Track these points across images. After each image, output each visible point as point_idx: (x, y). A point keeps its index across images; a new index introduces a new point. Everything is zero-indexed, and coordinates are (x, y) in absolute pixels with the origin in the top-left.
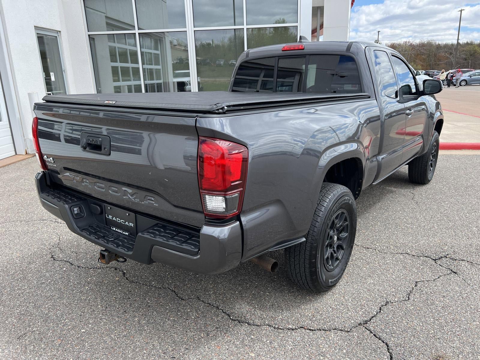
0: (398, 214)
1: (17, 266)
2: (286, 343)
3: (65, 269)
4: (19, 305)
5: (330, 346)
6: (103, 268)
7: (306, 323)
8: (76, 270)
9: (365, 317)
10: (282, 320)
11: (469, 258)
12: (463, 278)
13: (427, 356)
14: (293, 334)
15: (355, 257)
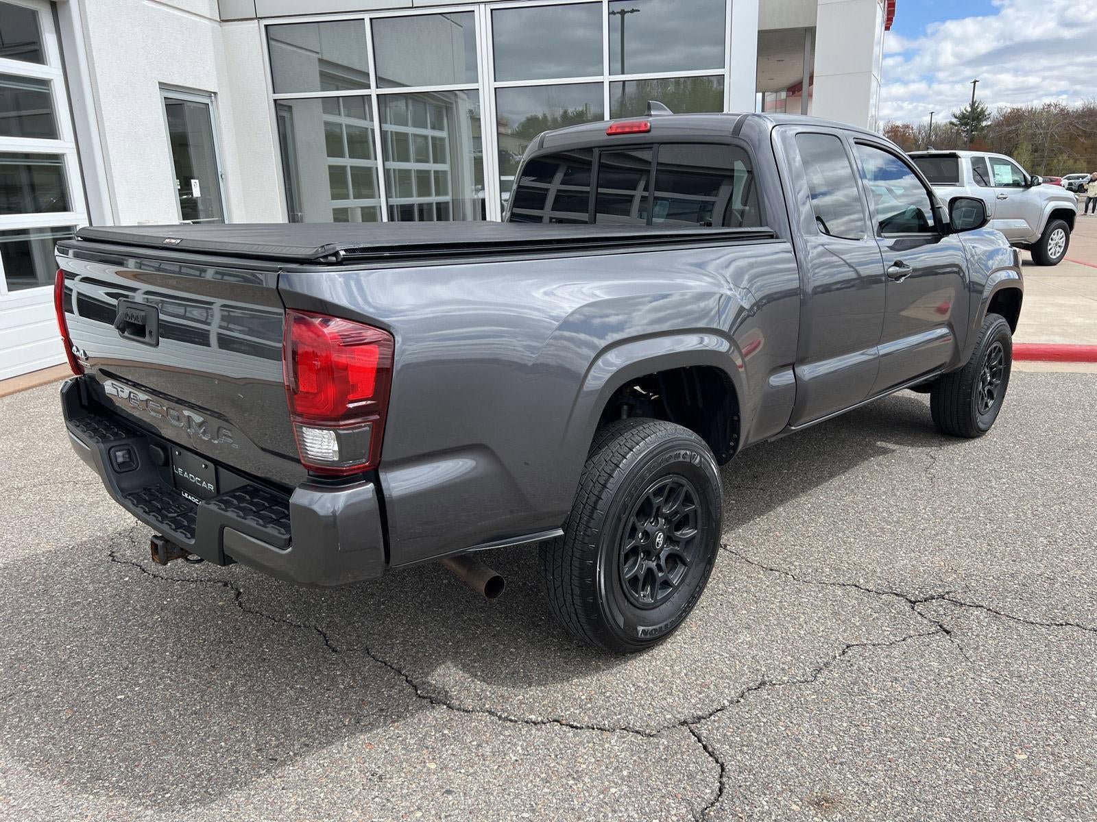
0: (875, 500)
1: (40, 568)
2: (509, 748)
3: (127, 579)
4: (18, 643)
5: (598, 761)
6: (201, 581)
7: (568, 712)
8: (147, 583)
9: (700, 709)
10: (521, 703)
11: (995, 602)
12: (960, 645)
13: (800, 796)
14: (533, 732)
15: (733, 588)
